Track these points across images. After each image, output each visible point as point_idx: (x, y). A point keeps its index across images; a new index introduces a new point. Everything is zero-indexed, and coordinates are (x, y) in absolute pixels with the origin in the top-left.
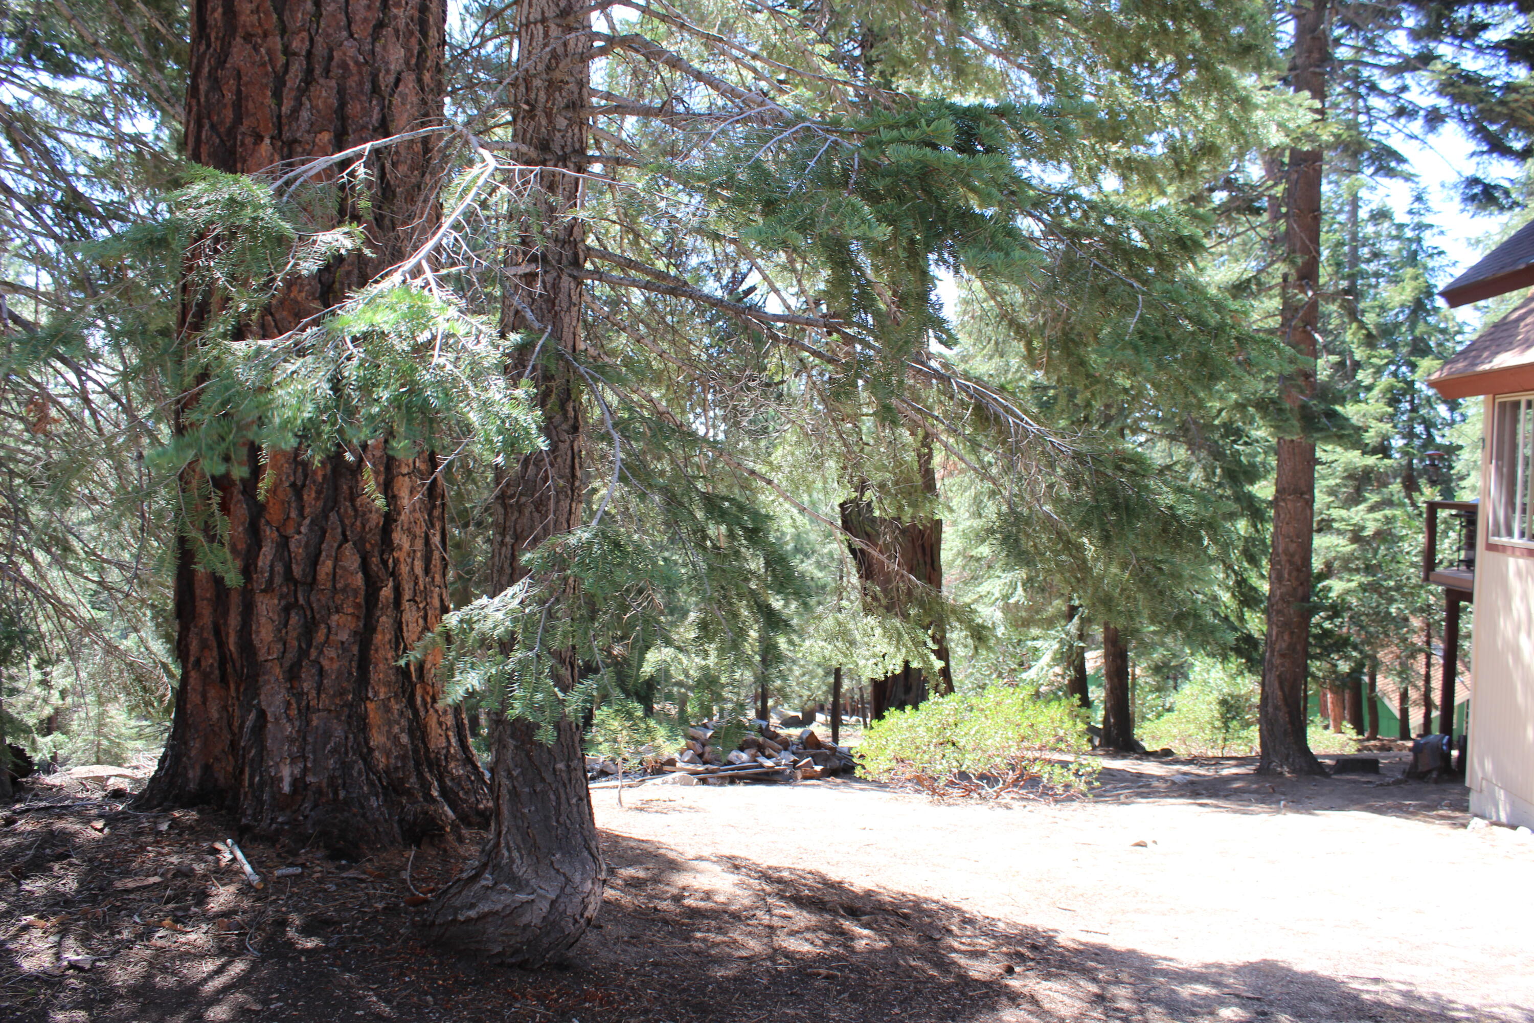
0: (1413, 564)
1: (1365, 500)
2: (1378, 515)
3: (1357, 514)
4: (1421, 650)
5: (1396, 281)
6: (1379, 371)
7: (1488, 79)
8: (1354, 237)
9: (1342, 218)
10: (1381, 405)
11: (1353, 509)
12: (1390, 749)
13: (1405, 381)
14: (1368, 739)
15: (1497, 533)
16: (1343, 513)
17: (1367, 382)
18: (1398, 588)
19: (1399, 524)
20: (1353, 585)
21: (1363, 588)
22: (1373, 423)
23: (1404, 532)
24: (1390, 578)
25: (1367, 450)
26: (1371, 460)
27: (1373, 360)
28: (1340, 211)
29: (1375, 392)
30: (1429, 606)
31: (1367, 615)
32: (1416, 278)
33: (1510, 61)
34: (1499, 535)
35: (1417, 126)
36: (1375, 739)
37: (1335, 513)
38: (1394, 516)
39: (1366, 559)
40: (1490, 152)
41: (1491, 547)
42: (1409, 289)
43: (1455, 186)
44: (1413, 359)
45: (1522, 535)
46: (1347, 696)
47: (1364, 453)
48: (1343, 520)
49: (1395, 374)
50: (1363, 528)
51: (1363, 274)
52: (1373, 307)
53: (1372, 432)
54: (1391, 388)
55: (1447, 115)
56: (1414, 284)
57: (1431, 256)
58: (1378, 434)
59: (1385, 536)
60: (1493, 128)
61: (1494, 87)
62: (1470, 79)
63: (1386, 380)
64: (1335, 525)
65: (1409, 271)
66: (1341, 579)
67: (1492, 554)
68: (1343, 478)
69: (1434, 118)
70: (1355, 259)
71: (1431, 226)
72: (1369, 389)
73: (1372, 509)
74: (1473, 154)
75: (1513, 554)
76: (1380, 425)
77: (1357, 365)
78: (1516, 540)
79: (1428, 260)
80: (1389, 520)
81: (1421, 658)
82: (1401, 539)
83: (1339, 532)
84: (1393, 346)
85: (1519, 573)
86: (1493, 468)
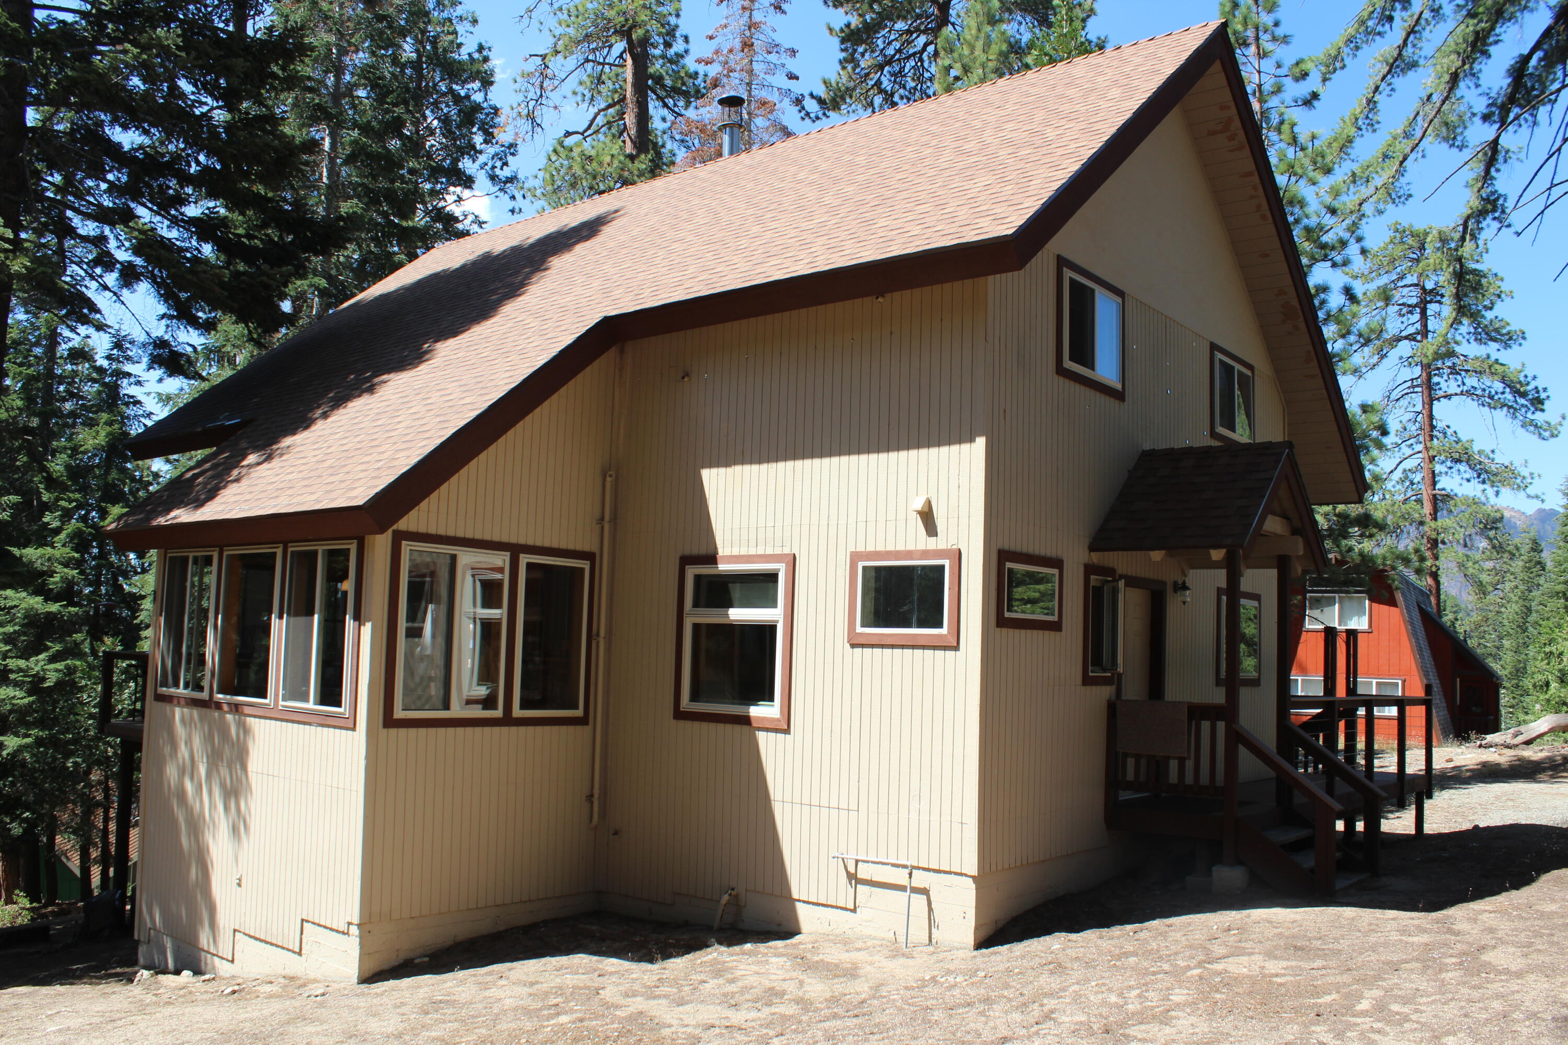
0: (91, 716)
1: (47, 649)
2: (60, 666)
3: (38, 663)
4: (98, 804)
5: (91, 424)
6: (67, 515)
7: (181, 250)
8: (50, 373)
9: (38, 351)
10: (68, 550)
11: (33, 659)
12: (69, 912)
13: (94, 526)
14: (45, 906)
15: (165, 684)
16: (22, 663)
17: (56, 524)
18: (75, 741)
19: (79, 674)
20: (28, 740)
21: (39, 742)
22: (59, 568)
23: (83, 683)
24: (67, 731)
25: (49, 596)
26: (54, 607)
27: (62, 503)
28: (37, 344)
29: (63, 536)
30: (108, 758)
31: (42, 771)
32: (110, 423)
33: (199, 240)
34: (167, 686)
35: (111, 279)
36: (53, 904)
37: (12, 663)
38: (76, 667)
39: (46, 711)
40: (178, 318)
41: (161, 698)
42: (103, 434)
43: (144, 345)
44: (103, 504)
45: (186, 687)
46: (22, 862)
47: (46, 600)
48: (20, 670)
49: (84, 519)
50: (44, 679)
51: (58, 413)
52: (65, 448)
53: (57, 578)
54: (77, 534)
55: (142, 274)
56: (108, 429)
57: (127, 404)
58: (64, 579)
59: (67, 686)
60: (184, 295)
61: (185, 258)
62: (165, 245)
63: (74, 524)
64: (12, 676)
65: (104, 416)
66: (17, 735)
67: (159, 705)
68: (22, 626)
69: (129, 276)
70: (50, 396)
71: (129, 375)
72: (57, 531)
73: (53, 659)
74: (163, 316)
75: (179, 704)
76: (66, 570)
77: (46, 507)
78: (181, 691)
79: (124, 408)
80: (71, 671)
81: (100, 812)
82: (81, 689)
83: (16, 684)
84: (84, 489)
85: (183, 720)
86: (162, 620)
